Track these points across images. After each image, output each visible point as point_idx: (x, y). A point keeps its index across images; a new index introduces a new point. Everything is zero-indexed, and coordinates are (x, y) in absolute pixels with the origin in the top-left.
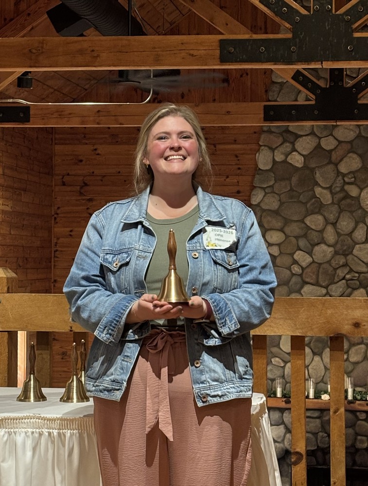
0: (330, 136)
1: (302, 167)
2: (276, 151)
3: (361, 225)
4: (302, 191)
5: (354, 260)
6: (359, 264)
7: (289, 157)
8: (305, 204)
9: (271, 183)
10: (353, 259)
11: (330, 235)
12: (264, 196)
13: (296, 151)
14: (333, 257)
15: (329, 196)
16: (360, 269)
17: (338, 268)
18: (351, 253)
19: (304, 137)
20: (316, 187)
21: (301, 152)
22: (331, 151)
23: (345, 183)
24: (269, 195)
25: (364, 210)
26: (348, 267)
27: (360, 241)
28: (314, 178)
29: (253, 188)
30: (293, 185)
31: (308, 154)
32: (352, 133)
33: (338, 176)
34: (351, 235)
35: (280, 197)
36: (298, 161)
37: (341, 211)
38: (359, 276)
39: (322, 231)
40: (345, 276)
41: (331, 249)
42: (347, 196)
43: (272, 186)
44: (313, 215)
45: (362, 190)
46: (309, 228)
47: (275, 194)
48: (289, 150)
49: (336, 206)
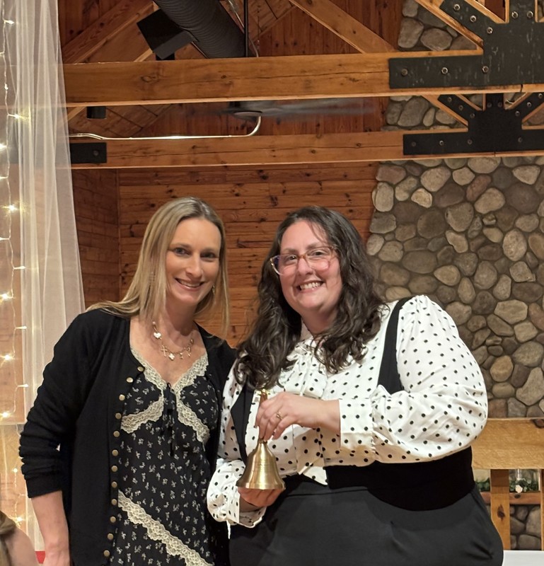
0: (465, 168)
1: (431, 207)
2: (397, 188)
3: (504, 277)
4: (430, 237)
5: (497, 321)
6: (502, 326)
7: (414, 195)
8: (435, 253)
9: (392, 229)
10: (495, 320)
11: (466, 291)
12: (384, 245)
13: (423, 187)
14: (470, 318)
15: (464, 243)
16: (503, 332)
17: (476, 332)
18: (493, 312)
19: (432, 170)
20: (447, 232)
21: (429, 189)
22: (466, 186)
23: (484, 226)
24: (389, 243)
25: (508, 258)
26: (489, 330)
27: (504, 298)
28: (445, 221)
29: (370, 234)
30: (419, 229)
31: (438, 191)
32: (492, 163)
33: (475, 217)
34: (492, 291)
35: (403, 246)
36: (425, 200)
37: (479, 261)
38: (502, 342)
39: (456, 287)
40: (485, 341)
41: (468, 308)
42: (487, 242)
43: (393, 233)
44: (444, 267)
45: (504, 233)
46: (439, 283)
47: (397, 242)
48: (413, 185)
49: (473, 255)
